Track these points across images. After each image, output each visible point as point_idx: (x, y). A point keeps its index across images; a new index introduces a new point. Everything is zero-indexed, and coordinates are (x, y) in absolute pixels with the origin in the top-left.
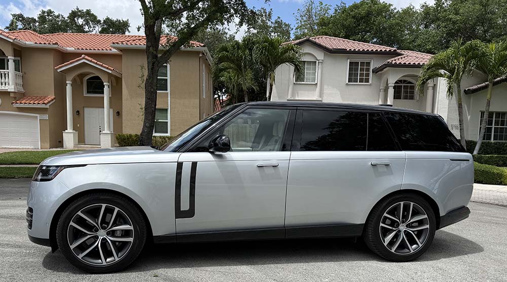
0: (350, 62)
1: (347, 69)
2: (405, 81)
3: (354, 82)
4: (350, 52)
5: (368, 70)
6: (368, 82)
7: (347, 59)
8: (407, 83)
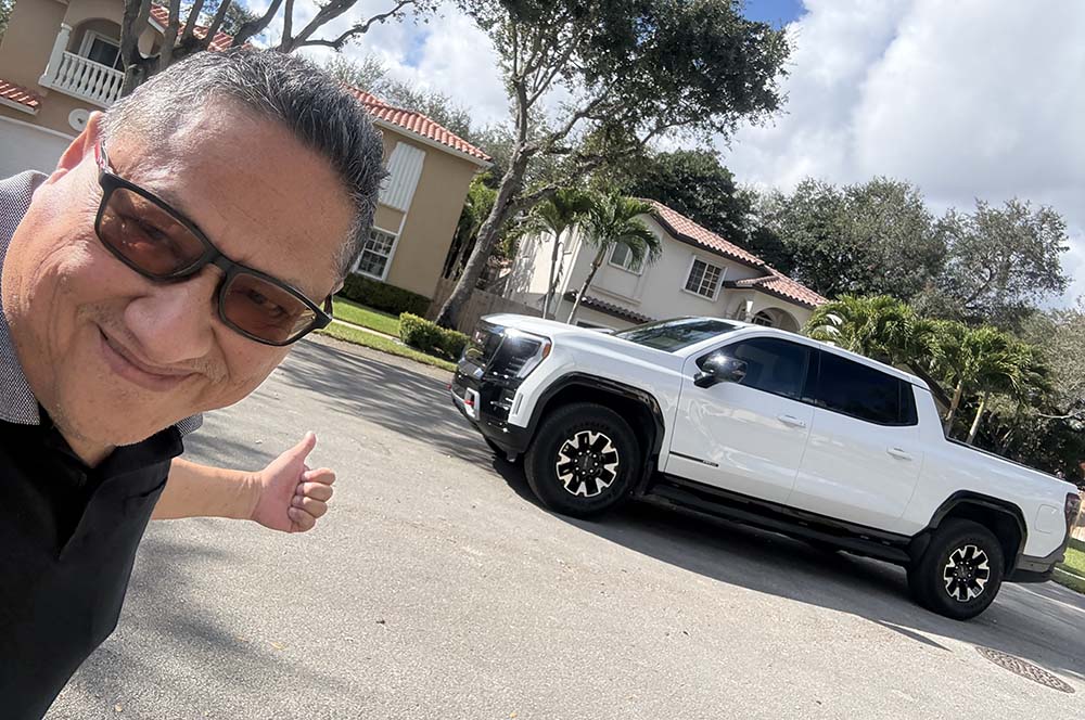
0: (696, 261)
1: (688, 267)
3: (692, 290)
4: (701, 246)
5: (716, 280)
6: (712, 298)
7: (693, 254)
8: (762, 316)
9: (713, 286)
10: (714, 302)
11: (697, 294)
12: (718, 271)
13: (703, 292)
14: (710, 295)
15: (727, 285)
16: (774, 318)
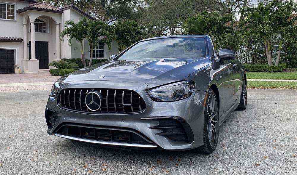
2: (39, 20)
3: (4, 18)
5: (13, 10)
6: (14, 19)
8: (41, 22)
9: (13, 14)
10: (16, 21)
11: (7, 19)
12: (13, 6)
13: (9, 18)
14: (13, 18)
15: (19, 12)
16: (46, 21)
